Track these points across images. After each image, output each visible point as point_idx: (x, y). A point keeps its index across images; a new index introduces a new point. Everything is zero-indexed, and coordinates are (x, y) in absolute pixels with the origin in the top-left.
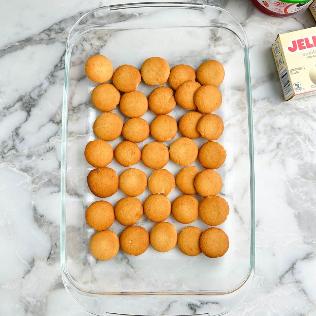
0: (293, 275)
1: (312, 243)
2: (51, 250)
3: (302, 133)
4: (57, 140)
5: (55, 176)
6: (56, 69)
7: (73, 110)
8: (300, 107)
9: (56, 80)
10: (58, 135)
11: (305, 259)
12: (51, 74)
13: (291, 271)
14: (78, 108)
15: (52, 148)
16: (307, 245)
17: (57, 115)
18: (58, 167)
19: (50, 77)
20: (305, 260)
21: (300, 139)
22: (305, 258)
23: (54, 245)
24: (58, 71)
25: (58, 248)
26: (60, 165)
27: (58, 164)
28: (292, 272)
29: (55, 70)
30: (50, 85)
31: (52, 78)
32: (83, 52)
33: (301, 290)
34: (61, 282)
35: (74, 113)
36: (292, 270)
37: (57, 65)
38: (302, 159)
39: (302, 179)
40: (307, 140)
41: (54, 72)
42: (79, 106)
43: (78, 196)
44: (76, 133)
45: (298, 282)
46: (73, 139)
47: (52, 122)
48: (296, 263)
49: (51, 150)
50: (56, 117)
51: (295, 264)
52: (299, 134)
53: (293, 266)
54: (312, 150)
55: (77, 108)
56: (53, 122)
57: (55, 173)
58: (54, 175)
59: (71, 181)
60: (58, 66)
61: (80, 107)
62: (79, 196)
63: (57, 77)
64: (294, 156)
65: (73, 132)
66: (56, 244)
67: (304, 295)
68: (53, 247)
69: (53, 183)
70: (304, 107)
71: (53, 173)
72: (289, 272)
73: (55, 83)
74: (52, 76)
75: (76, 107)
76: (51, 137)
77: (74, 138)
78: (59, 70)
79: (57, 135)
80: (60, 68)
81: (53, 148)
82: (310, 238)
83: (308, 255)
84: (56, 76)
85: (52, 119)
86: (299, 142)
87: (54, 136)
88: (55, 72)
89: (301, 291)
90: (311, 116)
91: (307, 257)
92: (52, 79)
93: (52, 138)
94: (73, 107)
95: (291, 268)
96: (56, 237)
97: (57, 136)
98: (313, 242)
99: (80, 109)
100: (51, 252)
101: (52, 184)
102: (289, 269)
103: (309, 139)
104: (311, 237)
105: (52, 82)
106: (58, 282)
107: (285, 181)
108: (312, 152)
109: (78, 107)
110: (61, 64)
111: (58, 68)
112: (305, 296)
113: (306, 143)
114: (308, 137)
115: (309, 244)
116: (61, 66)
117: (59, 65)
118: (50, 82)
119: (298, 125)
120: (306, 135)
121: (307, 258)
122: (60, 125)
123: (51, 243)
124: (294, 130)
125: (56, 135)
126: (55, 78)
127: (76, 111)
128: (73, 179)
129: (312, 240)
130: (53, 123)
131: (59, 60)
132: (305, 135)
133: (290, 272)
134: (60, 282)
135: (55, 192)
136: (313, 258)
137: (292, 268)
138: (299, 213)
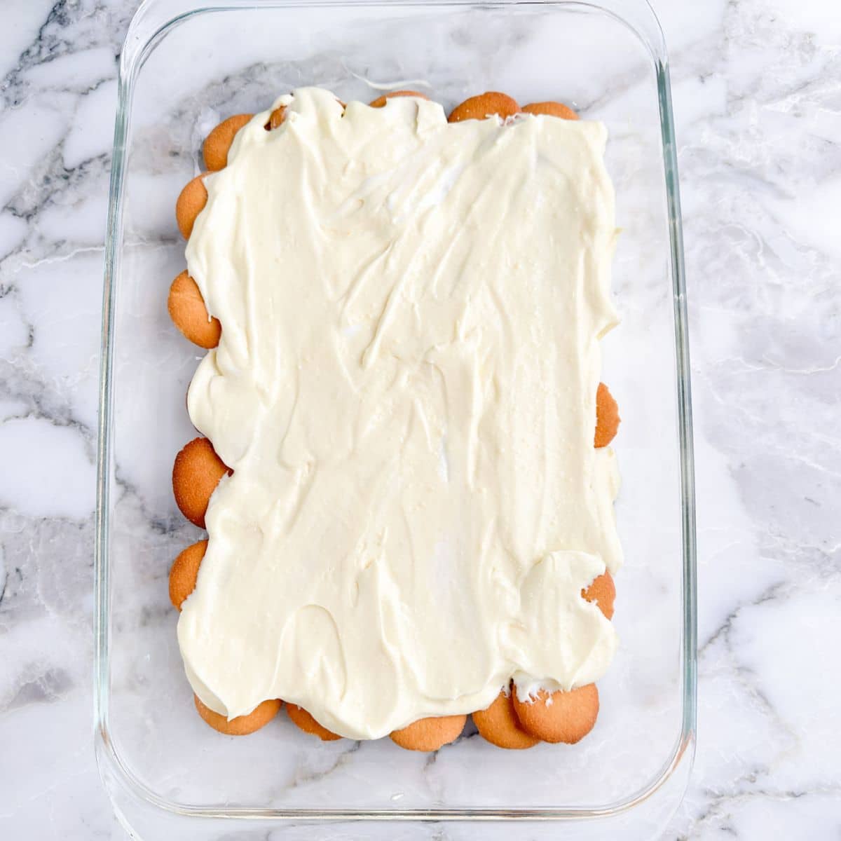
0: (730, 650)
1: (784, 554)
2: (6, 586)
3: (746, 233)
4: (25, 264)
5: (17, 370)
6: (26, 63)
7: (66, 178)
8: (739, 157)
9: (25, 92)
10: (28, 251)
11: (763, 600)
12: (11, 77)
13: (722, 638)
14: (81, 171)
15: (10, 289)
16: (770, 560)
17: (25, 193)
18: (26, 343)
19: (6, 86)
20: (765, 603)
21: (739, 248)
22: (765, 597)
23: (13, 573)
24: (29, 68)
25: (24, 580)
26: (31, 336)
27: (24, 333)
28: (727, 641)
29: (22, 64)
30: (6, 107)
31: (14, 89)
32: (99, 11)
33: (756, 694)
34: (33, 681)
35: (69, 184)
36: (726, 633)
37: (28, 52)
38: (748, 308)
39: (750, 366)
40: (761, 251)
41: (19, 71)
42: (84, 167)
43: (78, 427)
44: (73, 244)
45: (744, 670)
46: (65, 261)
47: (10, 213)
48: (737, 614)
49: (7, 293)
50: (23, 200)
51: (734, 616)
52: (738, 234)
53: (728, 623)
54: (777, 281)
55: (77, 172)
56: (14, 212)
57: (17, 359)
58: (13, 365)
59: (58, 385)
60: (31, 54)
61: (87, 168)
62: (80, 428)
63: (28, 84)
64: (723, 299)
65: (64, 242)
66: (18, 570)
67: (763, 710)
68: (8, 578)
69: (9, 389)
70: (748, 160)
71: (12, 361)
72: (716, 640)
73: (22, 103)
74: (11, 81)
75: (74, 169)
76: (6, 257)
77: (66, 258)
78: (34, 64)
79: (24, 250)
80: (36, 60)
81: (13, 288)
82: (778, 539)
83: (772, 588)
84: (24, 83)
85: (9, 206)
86: (737, 258)
87: (16, 253)
88: (23, 70)
89: (753, 696)
90: (771, 184)
91: (770, 595)
92: (11, 92)
93: (10, 258)
94: (66, 170)
95: (722, 628)
96: (18, 550)
97: (24, 253)
98: (788, 551)
99: (86, 173)
100: (4, 592)
101: (9, 392)
102: (718, 633)
103: (768, 251)
104: (780, 536)
105: (13, 100)
106: (23, 684)
107: (699, 372)
108: (777, 288)
109: (81, 168)
110: (41, 47)
111: (29, 60)
112: (765, 713)
113: (757, 261)
114: (763, 242)
115: (774, 557)
116: (40, 52)
117: (35, 50)
118: (7, 99)
119: (733, 210)
120: (758, 237)
121: (769, 598)
122: (32, 220)
123: (5, 567)
124: (721, 222)
125: (20, 250)
126: (21, 87)
127: (73, 179)
128: (63, 379)
129: (785, 545)
130: (14, 215)
131: (36, 36)
132: (754, 237)
133: (720, 641)
134: (30, 682)
135: (17, 417)
136: (788, 597)
137: (725, 630)
138: (743, 466)
